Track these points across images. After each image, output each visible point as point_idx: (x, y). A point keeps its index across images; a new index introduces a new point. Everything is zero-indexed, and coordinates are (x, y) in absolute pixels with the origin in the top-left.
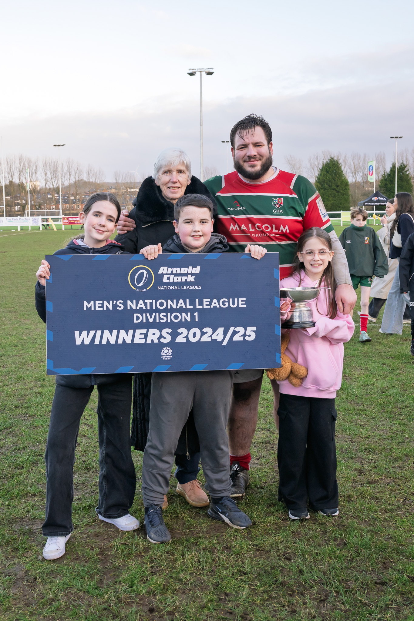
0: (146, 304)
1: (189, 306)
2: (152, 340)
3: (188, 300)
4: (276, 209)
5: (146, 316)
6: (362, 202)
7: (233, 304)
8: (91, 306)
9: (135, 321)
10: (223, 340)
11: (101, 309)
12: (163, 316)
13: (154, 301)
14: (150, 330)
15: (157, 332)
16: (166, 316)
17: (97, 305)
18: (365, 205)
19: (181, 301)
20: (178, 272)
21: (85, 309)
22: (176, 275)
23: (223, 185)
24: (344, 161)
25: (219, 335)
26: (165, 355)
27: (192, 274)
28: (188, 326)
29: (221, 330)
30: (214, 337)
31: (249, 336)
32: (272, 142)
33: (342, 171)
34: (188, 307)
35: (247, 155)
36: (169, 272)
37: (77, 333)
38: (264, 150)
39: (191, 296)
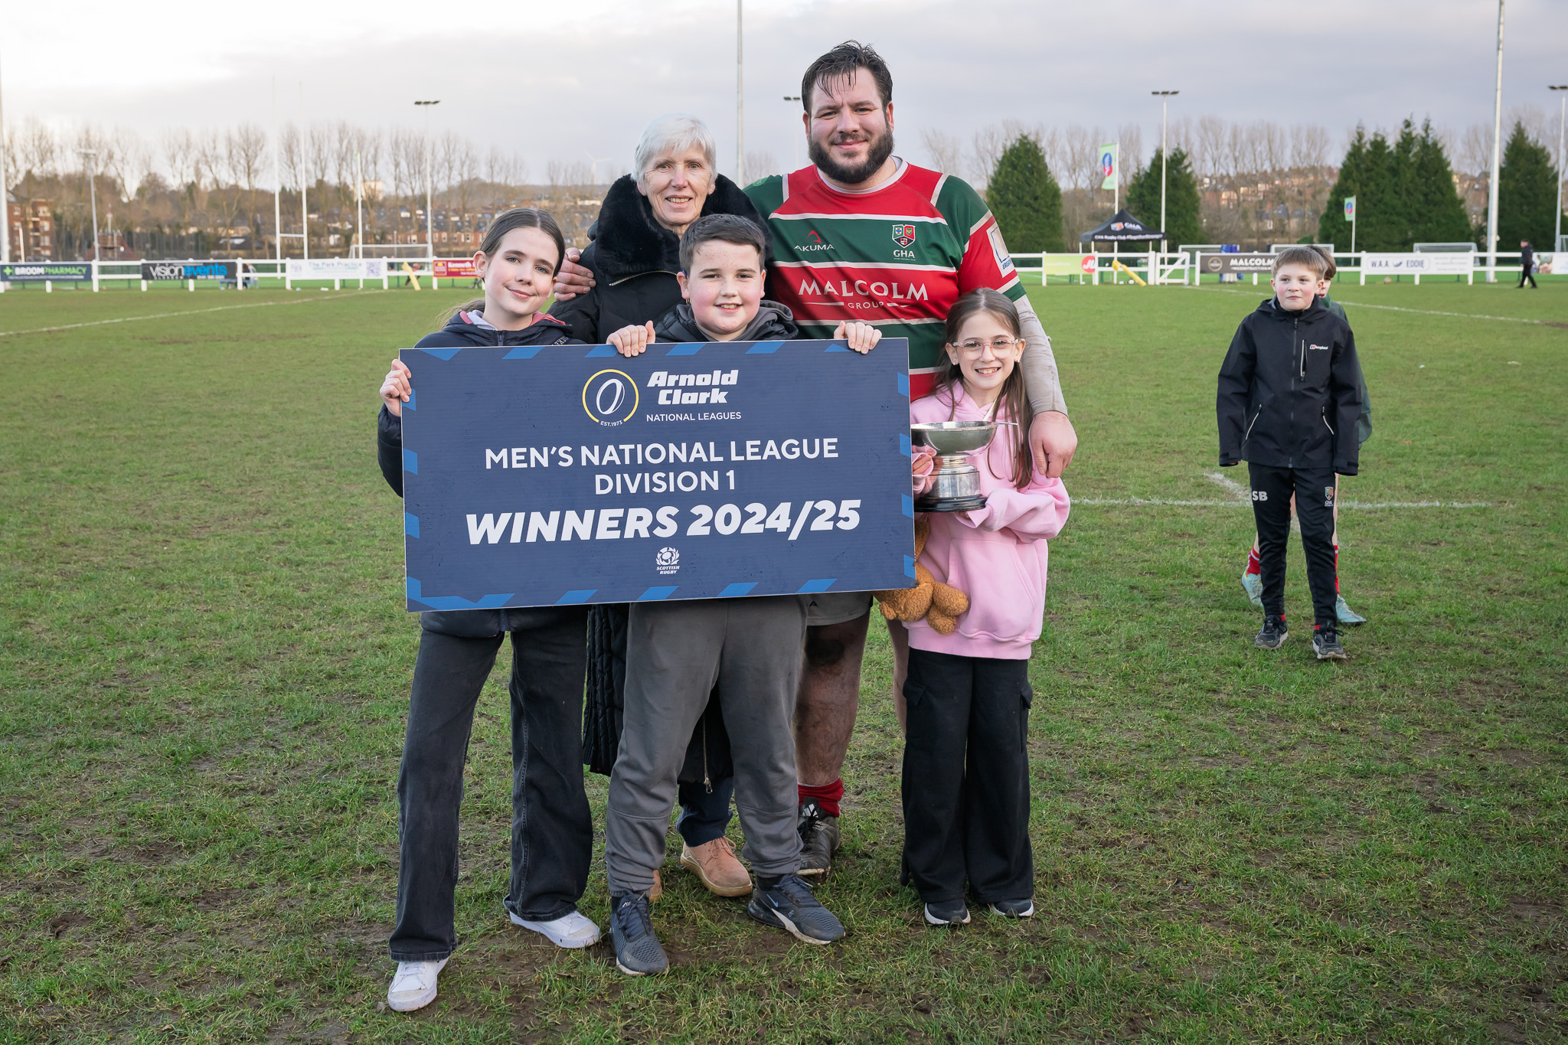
0: (621, 453)
1: (716, 455)
2: (637, 532)
3: (712, 445)
4: (901, 249)
5: (623, 480)
6: (1090, 233)
7: (811, 450)
8: (501, 460)
9: (599, 491)
10: (790, 530)
11: (525, 465)
12: (659, 478)
13: (639, 447)
14: (631, 510)
15: (646, 513)
16: (666, 480)
17: (515, 458)
18: (1096, 241)
19: (698, 445)
20: (691, 383)
21: (489, 466)
22: (686, 389)
23: (786, 196)
24: (1052, 143)
25: (780, 519)
26: (664, 563)
27: (722, 388)
28: (714, 500)
29: (784, 508)
30: (771, 523)
31: (846, 519)
32: (893, 102)
33: (1046, 167)
34: (713, 459)
35: (839, 129)
36: (671, 383)
37: (471, 519)
38: (875, 119)
39: (720, 435)
